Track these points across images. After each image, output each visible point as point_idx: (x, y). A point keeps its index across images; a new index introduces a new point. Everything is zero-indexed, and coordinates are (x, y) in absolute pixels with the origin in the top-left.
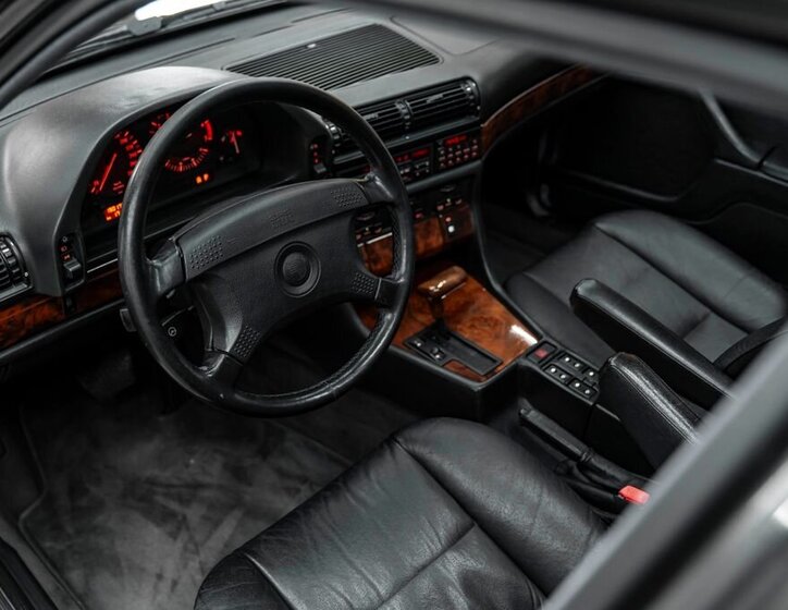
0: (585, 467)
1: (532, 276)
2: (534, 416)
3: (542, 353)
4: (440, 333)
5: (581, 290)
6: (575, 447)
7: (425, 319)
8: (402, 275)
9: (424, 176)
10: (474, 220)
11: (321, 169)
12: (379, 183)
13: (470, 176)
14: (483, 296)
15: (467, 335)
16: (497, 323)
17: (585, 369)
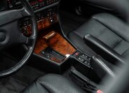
0: (88, 84)
1: (75, 32)
2: (75, 71)
3: (77, 54)
4: (49, 49)
5: (86, 37)
6: (85, 79)
7: (45, 46)
8: (34, 36)
9: (43, 7)
10: (58, 18)
11: (11, 7)
12: (26, 11)
13: (56, 6)
14: (61, 39)
15: (57, 50)
16: (65, 46)
17: (88, 57)
